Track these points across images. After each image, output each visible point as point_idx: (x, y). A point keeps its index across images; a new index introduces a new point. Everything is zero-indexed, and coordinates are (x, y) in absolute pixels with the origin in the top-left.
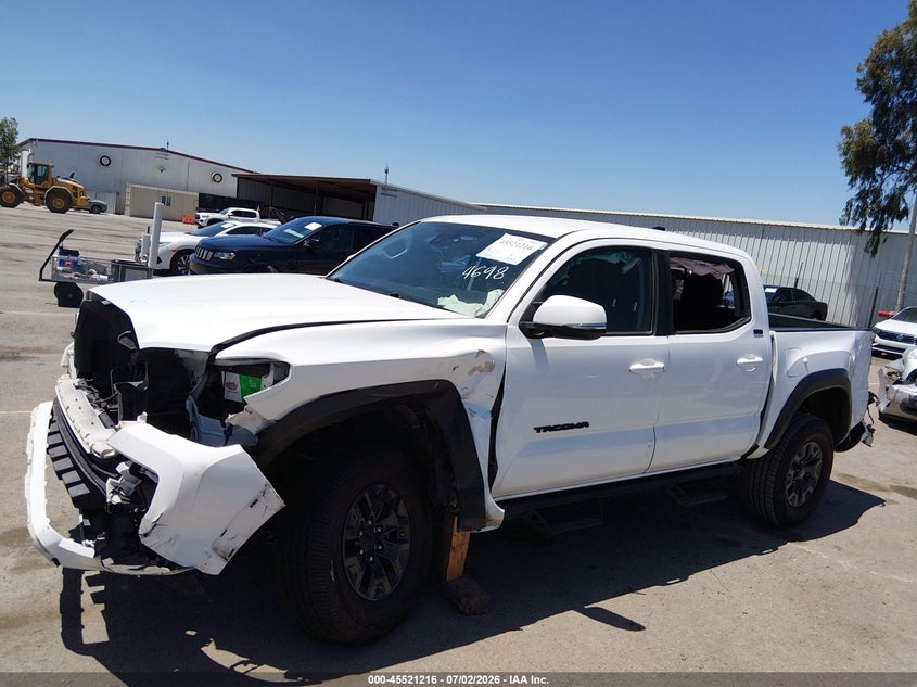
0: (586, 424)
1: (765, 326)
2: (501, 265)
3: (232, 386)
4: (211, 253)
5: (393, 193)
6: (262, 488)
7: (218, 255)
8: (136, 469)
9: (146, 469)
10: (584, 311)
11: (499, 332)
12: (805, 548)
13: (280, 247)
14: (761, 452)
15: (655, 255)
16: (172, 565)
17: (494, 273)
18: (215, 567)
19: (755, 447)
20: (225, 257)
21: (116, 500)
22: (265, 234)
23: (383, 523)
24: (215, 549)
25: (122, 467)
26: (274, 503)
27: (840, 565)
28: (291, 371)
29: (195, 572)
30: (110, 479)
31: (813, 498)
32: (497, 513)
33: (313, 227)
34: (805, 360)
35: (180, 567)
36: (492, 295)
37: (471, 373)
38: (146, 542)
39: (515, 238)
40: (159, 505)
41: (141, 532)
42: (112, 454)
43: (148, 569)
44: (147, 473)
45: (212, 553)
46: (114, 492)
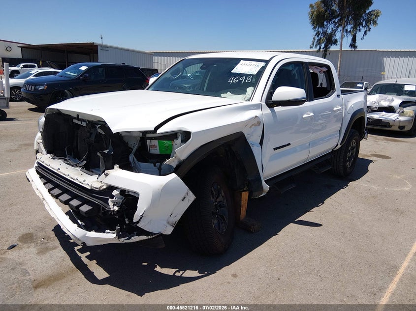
0: (289, 144)
1: (340, 94)
2: (247, 75)
3: (154, 147)
4: (33, 87)
5: (107, 49)
6: (186, 191)
7: (37, 88)
8: (123, 192)
9: (129, 192)
10: (296, 92)
11: (259, 107)
12: (356, 183)
13: (69, 80)
14: (339, 146)
15: (304, 65)
16: (152, 234)
17: (245, 80)
18: (169, 231)
19: (337, 145)
20: (41, 88)
21: (116, 208)
22: (58, 74)
23: (218, 200)
24: (168, 223)
25: (115, 193)
26: (192, 197)
27: (373, 188)
28: (191, 135)
29: (161, 235)
30: (110, 200)
31: (354, 163)
32: (266, 187)
33: (84, 68)
34: (353, 106)
35: (155, 234)
36: (250, 90)
37: (250, 127)
38: (139, 225)
39: (248, 62)
40: (142, 207)
41: (134, 221)
42: (105, 187)
43: (133, 238)
44: (130, 193)
45: (168, 225)
46: (114, 205)
